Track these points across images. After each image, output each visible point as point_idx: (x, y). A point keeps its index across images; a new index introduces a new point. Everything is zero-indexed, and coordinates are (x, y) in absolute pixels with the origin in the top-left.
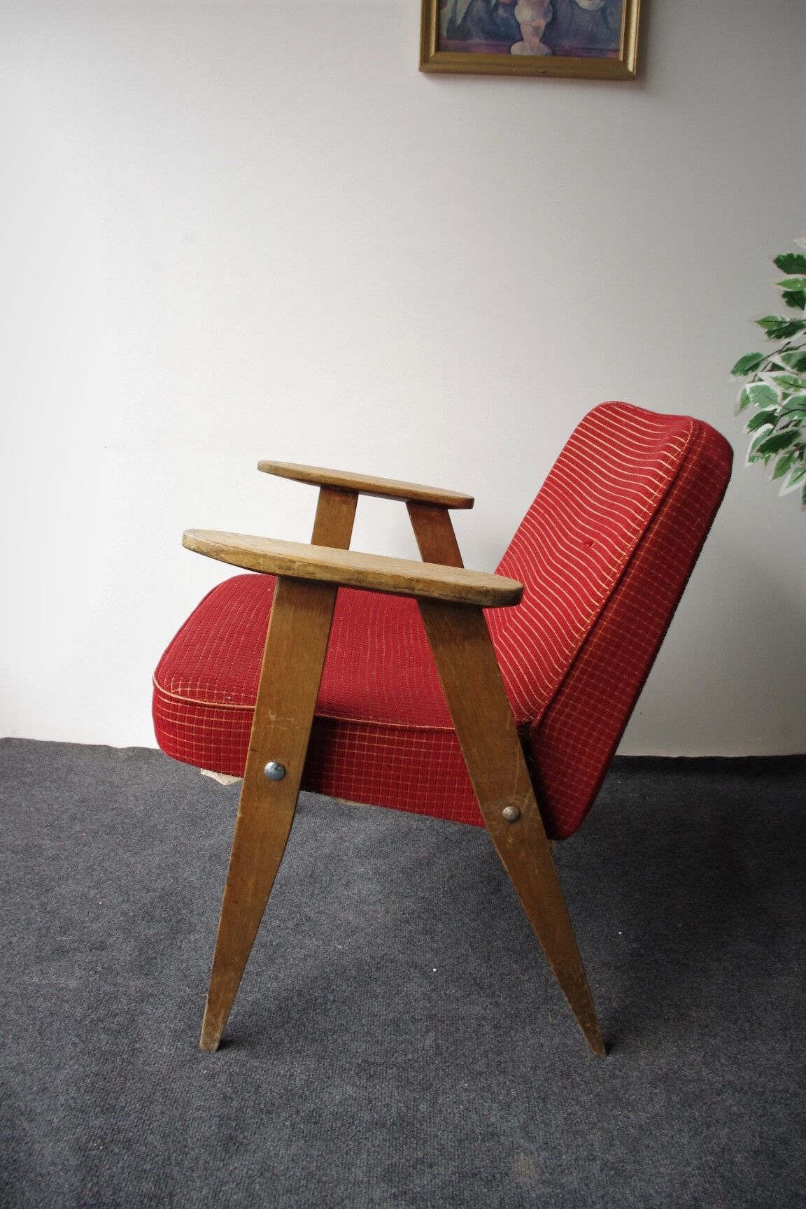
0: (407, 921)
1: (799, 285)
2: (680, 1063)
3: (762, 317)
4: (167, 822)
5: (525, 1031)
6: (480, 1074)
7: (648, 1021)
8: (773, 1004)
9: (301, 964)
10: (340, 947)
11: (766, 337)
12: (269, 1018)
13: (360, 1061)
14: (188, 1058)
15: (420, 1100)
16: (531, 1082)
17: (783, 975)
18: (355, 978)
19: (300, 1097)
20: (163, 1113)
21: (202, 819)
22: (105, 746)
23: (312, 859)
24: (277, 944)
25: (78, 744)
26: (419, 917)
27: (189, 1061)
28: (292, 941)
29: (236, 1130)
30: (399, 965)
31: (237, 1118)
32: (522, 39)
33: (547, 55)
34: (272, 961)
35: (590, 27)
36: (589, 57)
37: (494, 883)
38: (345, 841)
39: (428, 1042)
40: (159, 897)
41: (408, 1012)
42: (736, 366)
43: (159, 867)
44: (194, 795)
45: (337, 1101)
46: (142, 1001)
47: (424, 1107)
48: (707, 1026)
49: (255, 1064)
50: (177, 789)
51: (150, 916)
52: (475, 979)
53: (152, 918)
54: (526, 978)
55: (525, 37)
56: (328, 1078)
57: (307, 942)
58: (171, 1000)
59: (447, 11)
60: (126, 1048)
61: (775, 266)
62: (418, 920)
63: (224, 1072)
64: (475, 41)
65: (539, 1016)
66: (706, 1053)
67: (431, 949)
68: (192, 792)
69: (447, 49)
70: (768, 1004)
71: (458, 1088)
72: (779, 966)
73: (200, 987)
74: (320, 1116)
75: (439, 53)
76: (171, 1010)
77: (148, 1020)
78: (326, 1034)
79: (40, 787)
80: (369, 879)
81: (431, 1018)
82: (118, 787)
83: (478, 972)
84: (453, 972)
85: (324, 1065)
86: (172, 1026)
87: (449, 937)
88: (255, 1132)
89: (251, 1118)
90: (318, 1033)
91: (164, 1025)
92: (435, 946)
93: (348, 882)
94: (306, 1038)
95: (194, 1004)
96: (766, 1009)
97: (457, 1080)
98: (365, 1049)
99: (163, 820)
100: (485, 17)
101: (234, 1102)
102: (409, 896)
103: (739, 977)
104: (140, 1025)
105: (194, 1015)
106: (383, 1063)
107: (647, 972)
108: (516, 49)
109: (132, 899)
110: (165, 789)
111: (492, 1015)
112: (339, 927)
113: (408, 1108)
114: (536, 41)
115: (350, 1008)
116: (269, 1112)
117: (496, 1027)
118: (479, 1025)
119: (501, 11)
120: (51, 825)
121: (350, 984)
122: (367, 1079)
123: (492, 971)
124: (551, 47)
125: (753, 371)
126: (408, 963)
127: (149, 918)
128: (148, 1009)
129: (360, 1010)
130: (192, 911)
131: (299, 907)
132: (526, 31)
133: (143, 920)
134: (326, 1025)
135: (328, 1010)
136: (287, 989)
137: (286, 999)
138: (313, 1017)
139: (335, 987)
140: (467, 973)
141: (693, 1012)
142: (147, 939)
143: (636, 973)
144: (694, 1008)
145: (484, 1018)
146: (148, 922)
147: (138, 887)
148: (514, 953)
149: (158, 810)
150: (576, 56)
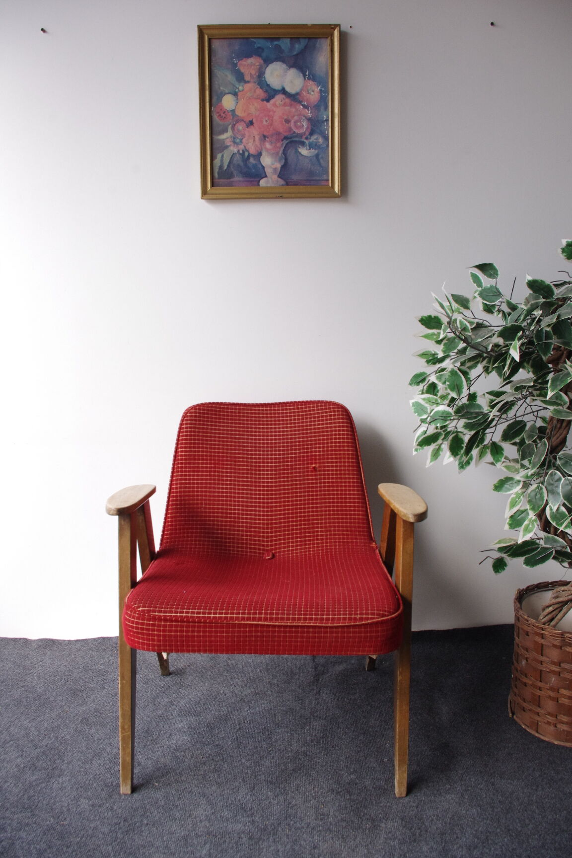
0: (204, 763)
1: (435, 337)
3: (421, 352)
4: (57, 695)
5: (269, 841)
7: (351, 831)
8: (438, 816)
9: (129, 798)
10: (157, 784)
11: (426, 364)
12: (103, 839)
17: (449, 793)
18: (163, 806)
21: (81, 691)
22: (24, 639)
23: (149, 719)
25: (7, 638)
26: (212, 759)
30: (193, 795)
32: (266, 176)
33: (283, 185)
34: (110, 797)
35: (310, 166)
36: (310, 185)
37: (267, 733)
38: (173, 705)
39: (204, 852)
40: (43, 752)
41: (194, 830)
42: (411, 380)
43: (46, 729)
44: (78, 673)
46: (21, 830)
48: (390, 832)
50: (68, 669)
52: (241, 805)
53: (36, 768)
54: (276, 802)
55: (268, 175)
58: (40, 828)
59: (217, 162)
61: (420, 324)
62: (212, 762)
64: (236, 179)
65: (280, 829)
66: (386, 853)
69: (218, 185)
70: (434, 816)
72: (448, 786)
73: (60, 817)
75: (213, 188)
76: (39, 836)
77: (22, 843)
78: (139, 849)
80: (185, 732)
81: (209, 833)
82: (28, 669)
83: (245, 799)
84: (228, 799)
86: (38, 847)
87: (230, 774)
90: (134, 848)
91: (33, 846)
92: (219, 781)
93: (171, 735)
95: (55, 830)
96: (432, 820)
99: (54, 693)
100: (242, 164)
102: (209, 744)
103: (419, 797)
104: (17, 847)
105: (54, 838)
107: (357, 795)
108: (263, 182)
109: (25, 754)
110: (59, 670)
111: (249, 830)
112: (158, 769)
114: (275, 177)
115: (157, 829)
117: (251, 838)
118: (239, 838)
119: (252, 160)
121: (159, 811)
123: (254, 798)
124: (285, 180)
125: (422, 383)
126: (199, 793)
127: (34, 767)
128: (23, 834)
129: (163, 830)
130: (63, 761)
132: (268, 171)
133: (30, 770)
134: (140, 842)
135: (143, 831)
136: (118, 817)
137: (116, 824)
138: (132, 837)
139: (149, 814)
140: (237, 800)
141: (383, 824)
142: (31, 783)
143: (350, 796)
144: (384, 821)
145: (243, 832)
146: (33, 771)
147: (30, 745)
148: (271, 784)
149: (52, 686)
150: (301, 185)
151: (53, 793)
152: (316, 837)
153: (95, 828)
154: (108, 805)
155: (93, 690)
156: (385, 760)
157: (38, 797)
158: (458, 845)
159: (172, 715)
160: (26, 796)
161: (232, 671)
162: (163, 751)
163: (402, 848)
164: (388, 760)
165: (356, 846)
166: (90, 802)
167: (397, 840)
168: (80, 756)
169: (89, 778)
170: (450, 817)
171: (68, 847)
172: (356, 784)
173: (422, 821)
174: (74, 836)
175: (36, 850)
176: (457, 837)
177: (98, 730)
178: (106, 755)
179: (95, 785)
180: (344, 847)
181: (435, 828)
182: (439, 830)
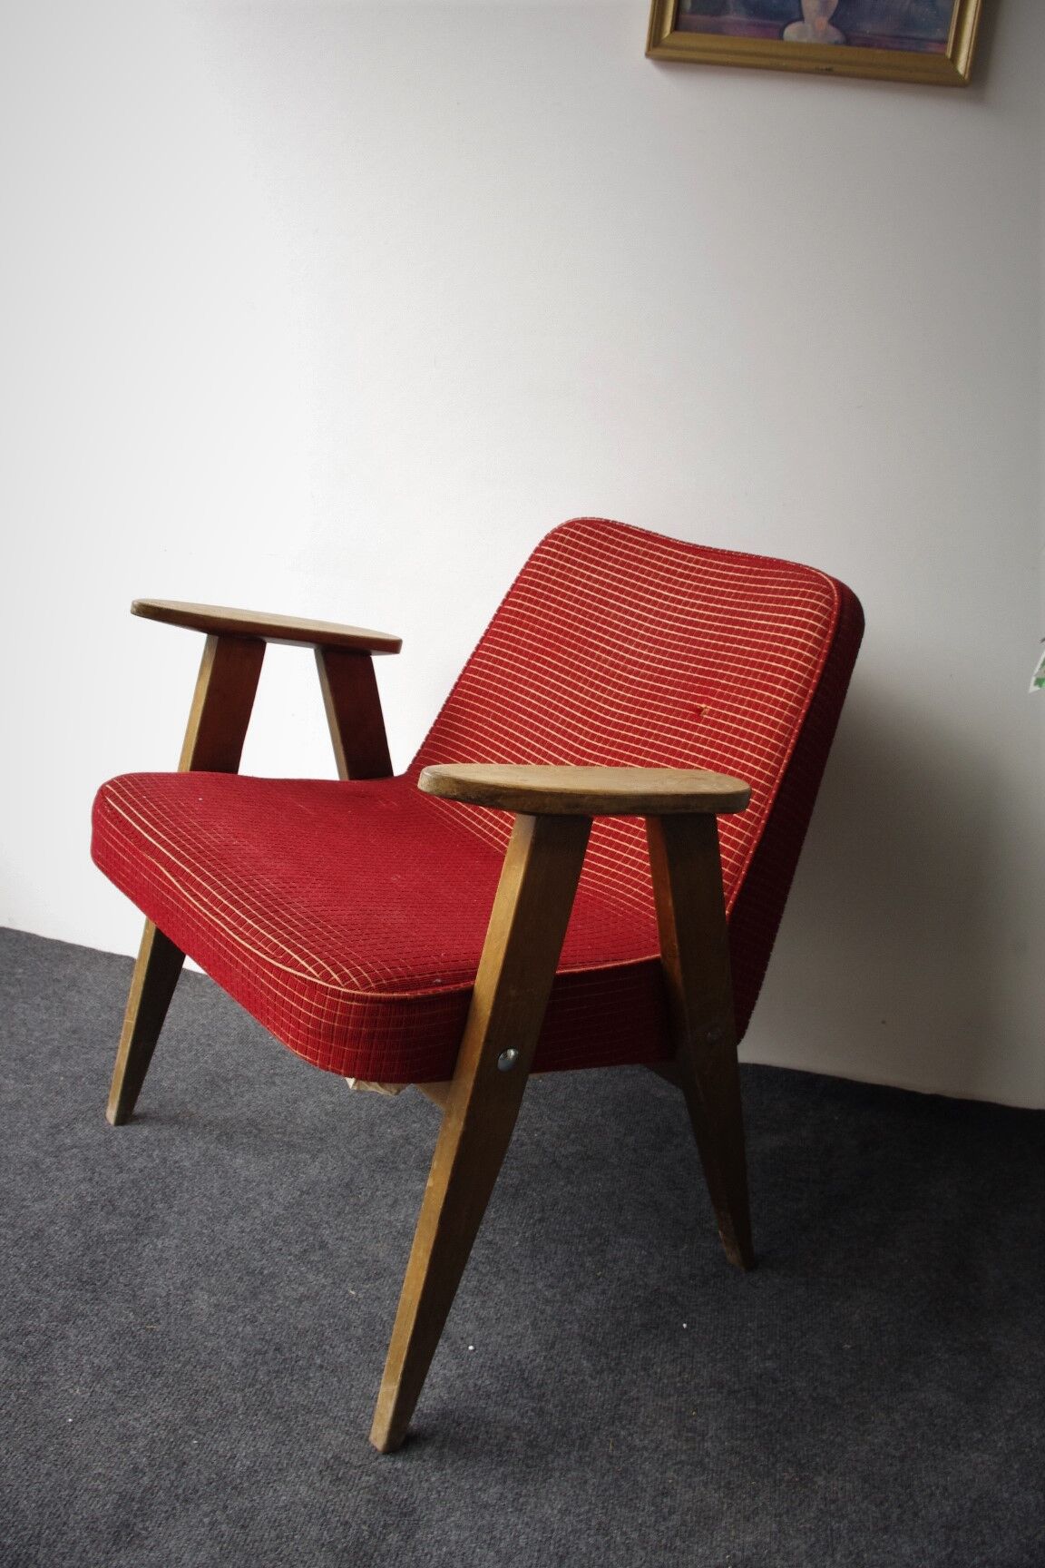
2: (774, 1547)
4: (177, 1078)
5: (569, 1458)
6: (486, 1506)
7: (749, 1478)
8: (946, 1489)
9: (292, 1307)
10: (353, 1293)
12: (226, 1375)
13: (330, 1456)
14: (104, 1407)
15: (391, 1528)
16: (552, 1531)
17: (978, 1449)
18: (359, 1339)
19: (235, 1488)
20: (48, 1474)
21: (226, 1081)
23: (355, 1162)
24: (268, 1275)
25: (94, 950)
26: (475, 1269)
27: (104, 1411)
28: (291, 1272)
29: (135, 1516)
31: (141, 1501)
32: (801, 18)
33: (836, 43)
34: (255, 1295)
36: (902, 49)
37: (598, 1240)
38: (410, 1144)
40: (133, 1181)
44: (226, 1045)
45: (281, 1504)
46: (67, 1321)
47: (393, 1538)
48: (834, 1501)
49: (190, 1432)
50: (206, 1033)
51: (113, 1205)
52: (522, 1371)
53: (114, 1209)
54: (596, 1383)
55: (806, 15)
56: (280, 1470)
57: (311, 1277)
58: (106, 1326)
60: (28, 1380)
63: (145, 1436)
64: (731, 17)
65: (595, 1440)
66: (818, 1541)
67: (478, 1318)
68: (224, 1039)
69: (687, 29)
70: (937, 1488)
71: (448, 1521)
72: (977, 1435)
73: (149, 1316)
74: (252, 1519)
75: (676, 33)
76: (101, 1341)
77: (67, 1347)
78: (296, 1412)
79: (25, 1003)
83: (531, 1362)
84: (496, 1355)
85: (280, 1452)
86: (96, 1361)
87: (508, 1304)
88: (160, 1524)
89: (160, 1503)
90: (286, 1408)
91: (86, 1358)
92: (483, 1313)
93: (396, 1201)
94: (269, 1412)
95: (134, 1337)
96: (932, 1494)
97: (452, 1510)
98: (343, 1442)
99: (173, 1074)
101: (145, 1478)
103: (909, 1440)
104: (56, 1352)
105: (130, 1352)
106: (360, 1466)
107: (774, 1406)
108: (791, 32)
109: (96, 1179)
110: (189, 1031)
111: (530, 1426)
112: (361, 1264)
113: (372, 1533)
114: (824, 21)
115: (339, 1381)
116: (186, 1501)
117: (531, 1445)
118: (508, 1438)
120: (22, 1059)
121: (350, 1347)
122: (331, 1482)
123: (551, 1364)
124: (843, 32)
127: (111, 1207)
128: (72, 1333)
129: (352, 1386)
130: (171, 1207)
131: (316, 1226)
132: (810, 6)
133: (102, 1210)
134: (300, 1399)
135: (309, 1378)
136: (263, 1339)
137: (258, 1352)
138: (286, 1385)
139: (328, 1347)
140: (514, 1360)
141: (821, 1478)
142: (100, 1236)
143: (757, 1404)
144: (824, 1473)
145: (517, 1429)
146: (108, 1213)
147: (109, 1163)
148: (590, 1345)
149: (169, 1059)
150: (880, 47)
151: (141, 1265)
152: (670, 1474)
153: (215, 1352)
154: (246, 1310)
155: (250, 1082)
156: (847, 1346)
157: (111, 1266)
158: (984, 1558)
159: (405, 1163)
160: (87, 1259)
161: (542, 1101)
162: (375, 1229)
163: (855, 1540)
164: (852, 1348)
165: (756, 1512)
166: (213, 1300)
167: (846, 1521)
168: (206, 1206)
169: (218, 1252)
170: (974, 1497)
171: (154, 1375)
172: (775, 1381)
173: (908, 1491)
174: (171, 1357)
175: (92, 1367)
176: (983, 1543)
177: (248, 1162)
178: (258, 1214)
179: (227, 1266)
180: (728, 1508)
181: (937, 1512)
182: (944, 1518)
